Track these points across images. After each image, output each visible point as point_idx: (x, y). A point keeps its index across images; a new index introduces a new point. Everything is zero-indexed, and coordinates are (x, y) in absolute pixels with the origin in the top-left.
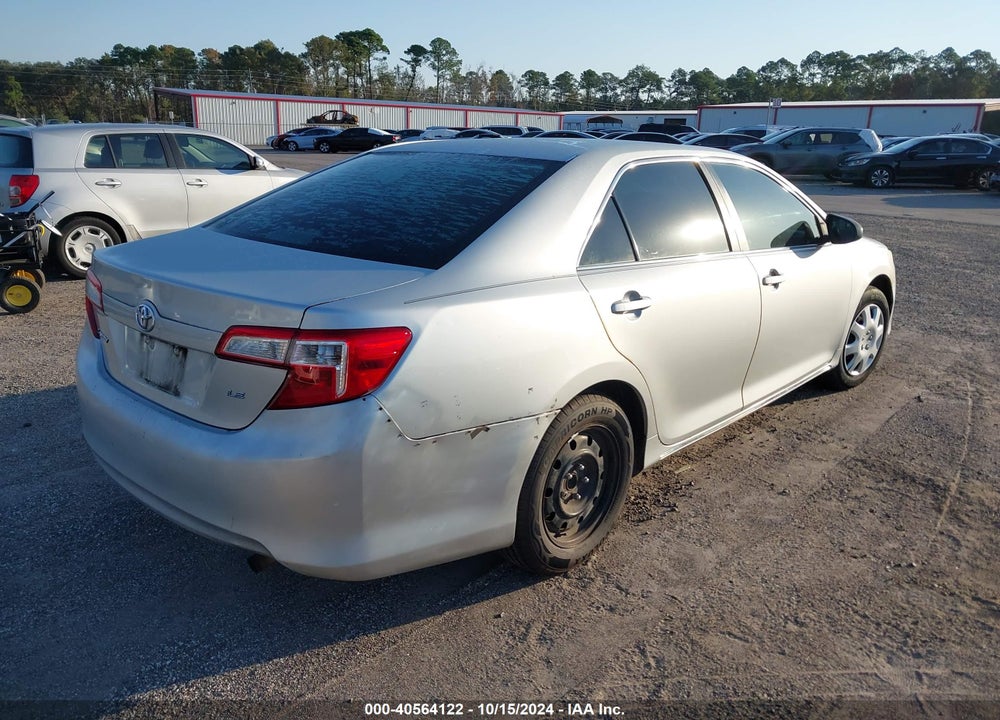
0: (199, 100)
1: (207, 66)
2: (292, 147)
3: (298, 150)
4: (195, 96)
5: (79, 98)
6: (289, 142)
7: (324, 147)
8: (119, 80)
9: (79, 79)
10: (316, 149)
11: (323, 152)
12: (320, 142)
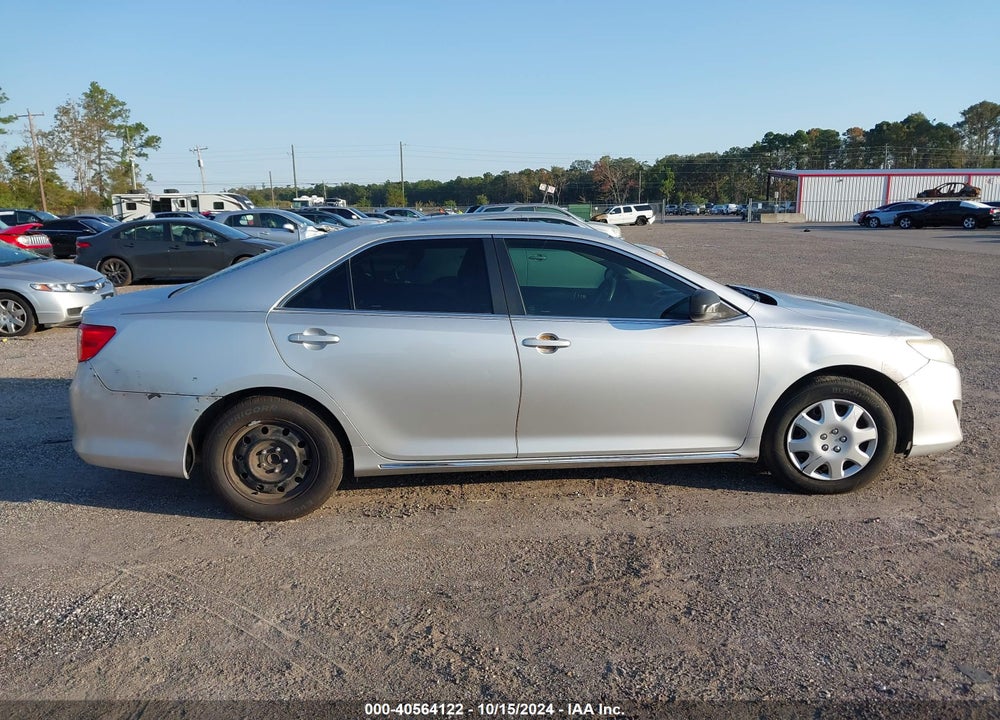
0: (805, 179)
1: (850, 145)
2: (874, 223)
3: (880, 226)
4: (802, 176)
5: (728, 182)
6: (871, 218)
7: (905, 223)
8: (765, 164)
9: (731, 166)
10: (896, 225)
11: (902, 228)
12: (901, 217)
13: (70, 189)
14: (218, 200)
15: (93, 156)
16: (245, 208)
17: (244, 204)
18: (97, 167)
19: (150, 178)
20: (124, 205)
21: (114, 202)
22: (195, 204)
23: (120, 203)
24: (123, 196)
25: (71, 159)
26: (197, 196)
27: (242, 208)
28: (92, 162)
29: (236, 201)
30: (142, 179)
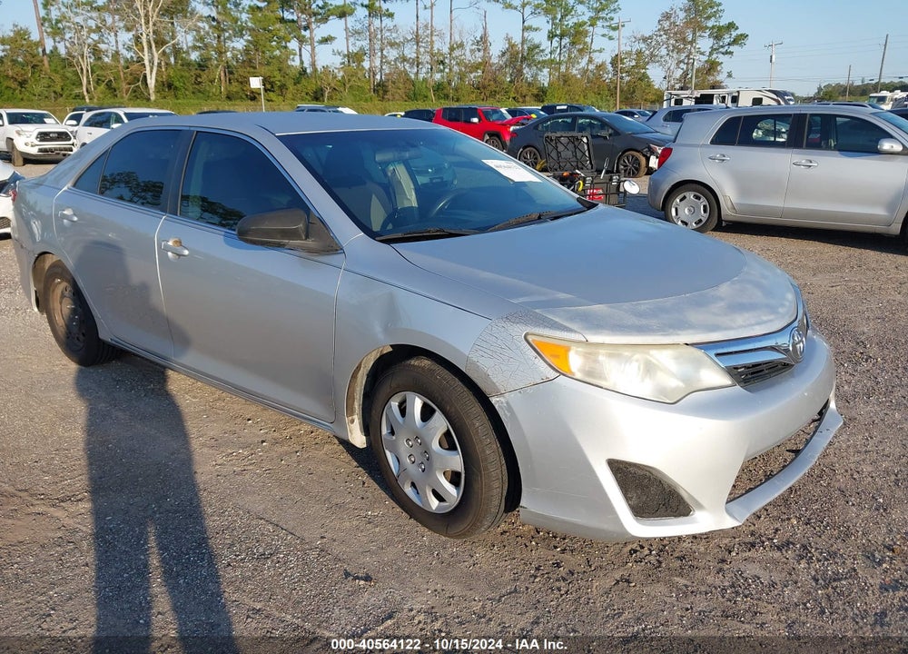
13: (656, 87)
14: (758, 95)
15: (683, 56)
16: (782, 103)
17: (784, 100)
18: (685, 67)
19: (730, 75)
20: (673, 101)
21: (665, 98)
22: (735, 100)
23: (670, 99)
24: (673, 92)
25: (663, 60)
26: (738, 92)
27: (779, 103)
28: (681, 62)
29: (775, 97)
30: (721, 77)
